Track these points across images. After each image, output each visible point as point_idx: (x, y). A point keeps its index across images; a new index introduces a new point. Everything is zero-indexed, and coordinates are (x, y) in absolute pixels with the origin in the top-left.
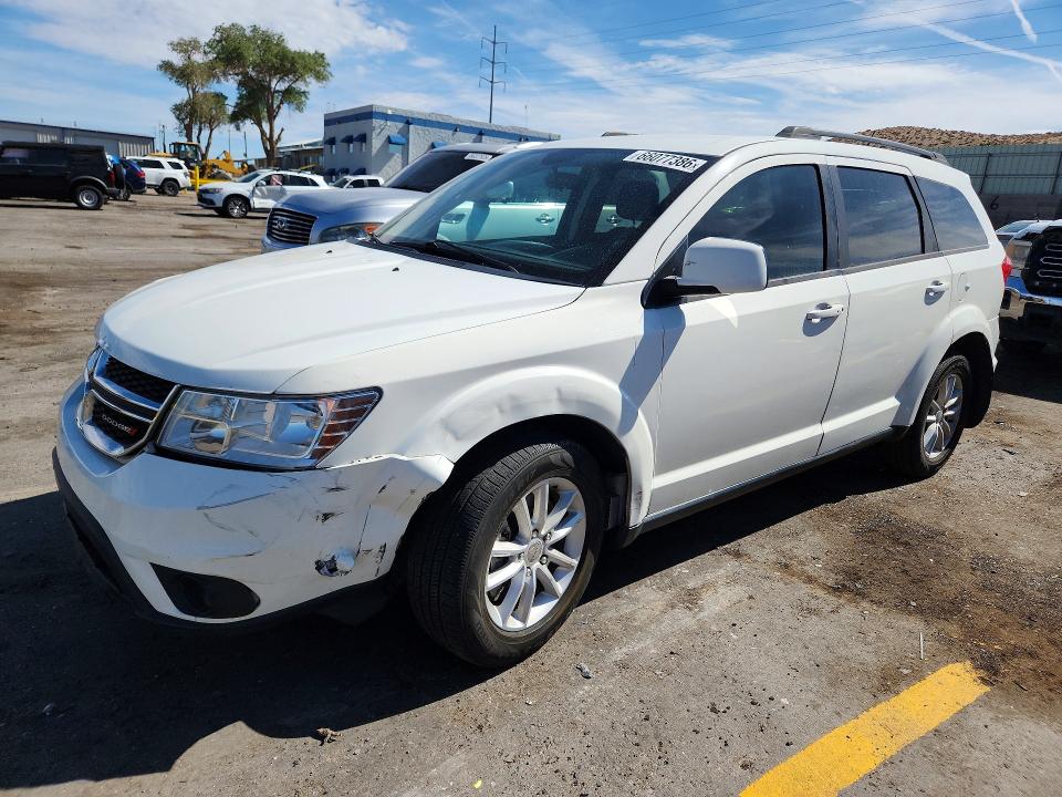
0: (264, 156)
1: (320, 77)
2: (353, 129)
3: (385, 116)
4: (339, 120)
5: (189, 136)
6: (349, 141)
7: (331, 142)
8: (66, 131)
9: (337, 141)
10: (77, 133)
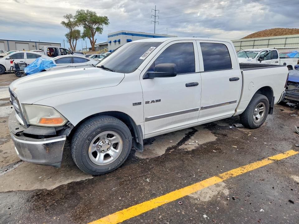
0: (91, 47)
2: (117, 38)
3: (126, 34)
4: (112, 36)
5: (70, 43)
6: (115, 42)
7: (110, 42)
8: (36, 43)
9: (112, 42)
10: (40, 43)
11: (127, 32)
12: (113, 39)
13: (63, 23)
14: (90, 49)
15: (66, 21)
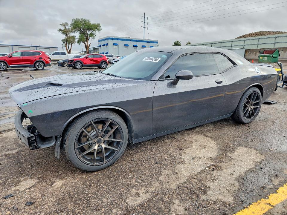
0: (86, 50)
1: (99, 30)
2: (105, 42)
3: (112, 39)
4: (102, 40)
5: (66, 47)
6: (104, 45)
7: (100, 46)
8: (37, 47)
9: (101, 46)
10: (39, 47)
11: (113, 38)
12: (102, 43)
13: (60, 30)
14: (85, 52)
15: (62, 28)
